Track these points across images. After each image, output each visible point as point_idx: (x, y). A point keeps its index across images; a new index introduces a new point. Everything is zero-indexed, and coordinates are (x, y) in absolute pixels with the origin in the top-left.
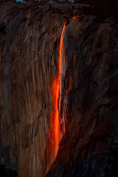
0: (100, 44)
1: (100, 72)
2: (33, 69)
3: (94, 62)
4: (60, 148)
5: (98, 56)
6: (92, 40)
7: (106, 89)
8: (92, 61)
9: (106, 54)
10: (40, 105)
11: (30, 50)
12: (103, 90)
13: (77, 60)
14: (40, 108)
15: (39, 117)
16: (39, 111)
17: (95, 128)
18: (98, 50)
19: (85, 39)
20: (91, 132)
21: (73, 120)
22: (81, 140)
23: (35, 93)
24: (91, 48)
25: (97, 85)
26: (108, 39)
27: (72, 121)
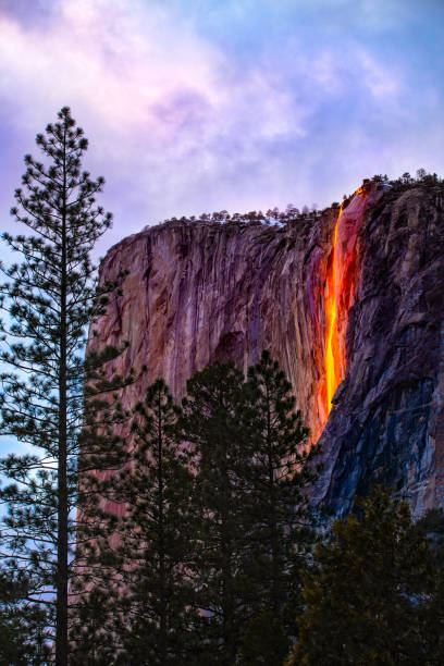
0: (402, 221)
1: (405, 267)
2: (296, 316)
3: (393, 251)
4: (334, 407)
5: (401, 241)
6: (388, 217)
7: (417, 296)
8: (390, 250)
9: (414, 235)
10: (309, 375)
11: (291, 285)
12: (412, 297)
13: (362, 253)
14: (310, 381)
15: (309, 397)
16: (308, 386)
17: (399, 365)
18: (401, 229)
19: (375, 217)
20: (390, 374)
21: (356, 356)
22: (373, 390)
23: (300, 356)
24: (388, 229)
25: (400, 289)
26: (418, 210)
27: (355, 358)
